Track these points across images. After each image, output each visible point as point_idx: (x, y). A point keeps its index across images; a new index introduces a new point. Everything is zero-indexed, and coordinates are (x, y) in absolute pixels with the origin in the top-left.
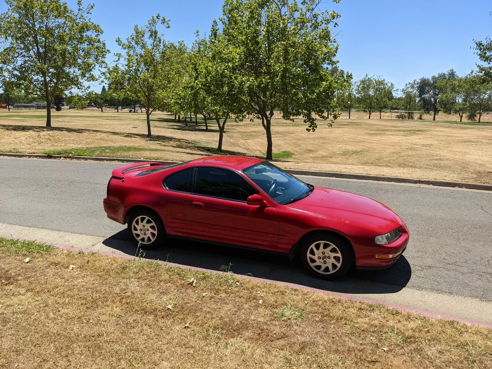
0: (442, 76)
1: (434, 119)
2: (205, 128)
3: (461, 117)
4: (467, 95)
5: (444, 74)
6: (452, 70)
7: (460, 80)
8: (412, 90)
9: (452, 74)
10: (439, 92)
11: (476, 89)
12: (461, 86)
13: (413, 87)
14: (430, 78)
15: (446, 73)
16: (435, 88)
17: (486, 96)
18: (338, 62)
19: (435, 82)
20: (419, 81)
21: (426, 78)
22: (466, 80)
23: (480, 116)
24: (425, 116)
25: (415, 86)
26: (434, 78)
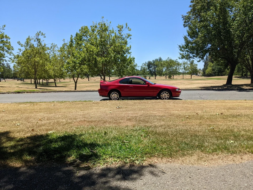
0: (157, 60)
1: (155, 79)
2: (55, 86)
3: (166, 77)
4: (167, 68)
5: (157, 59)
6: (160, 57)
7: (164, 62)
8: (145, 66)
9: (160, 59)
10: (156, 67)
11: (170, 65)
12: (165, 64)
13: (145, 65)
14: (152, 61)
15: (158, 59)
16: (154, 65)
17: (175, 68)
18: (131, 52)
19: (154, 63)
20: (148, 62)
21: (150, 61)
22: (166, 62)
23: (173, 76)
24: (152, 78)
25: (146, 65)
26: (153, 61)
